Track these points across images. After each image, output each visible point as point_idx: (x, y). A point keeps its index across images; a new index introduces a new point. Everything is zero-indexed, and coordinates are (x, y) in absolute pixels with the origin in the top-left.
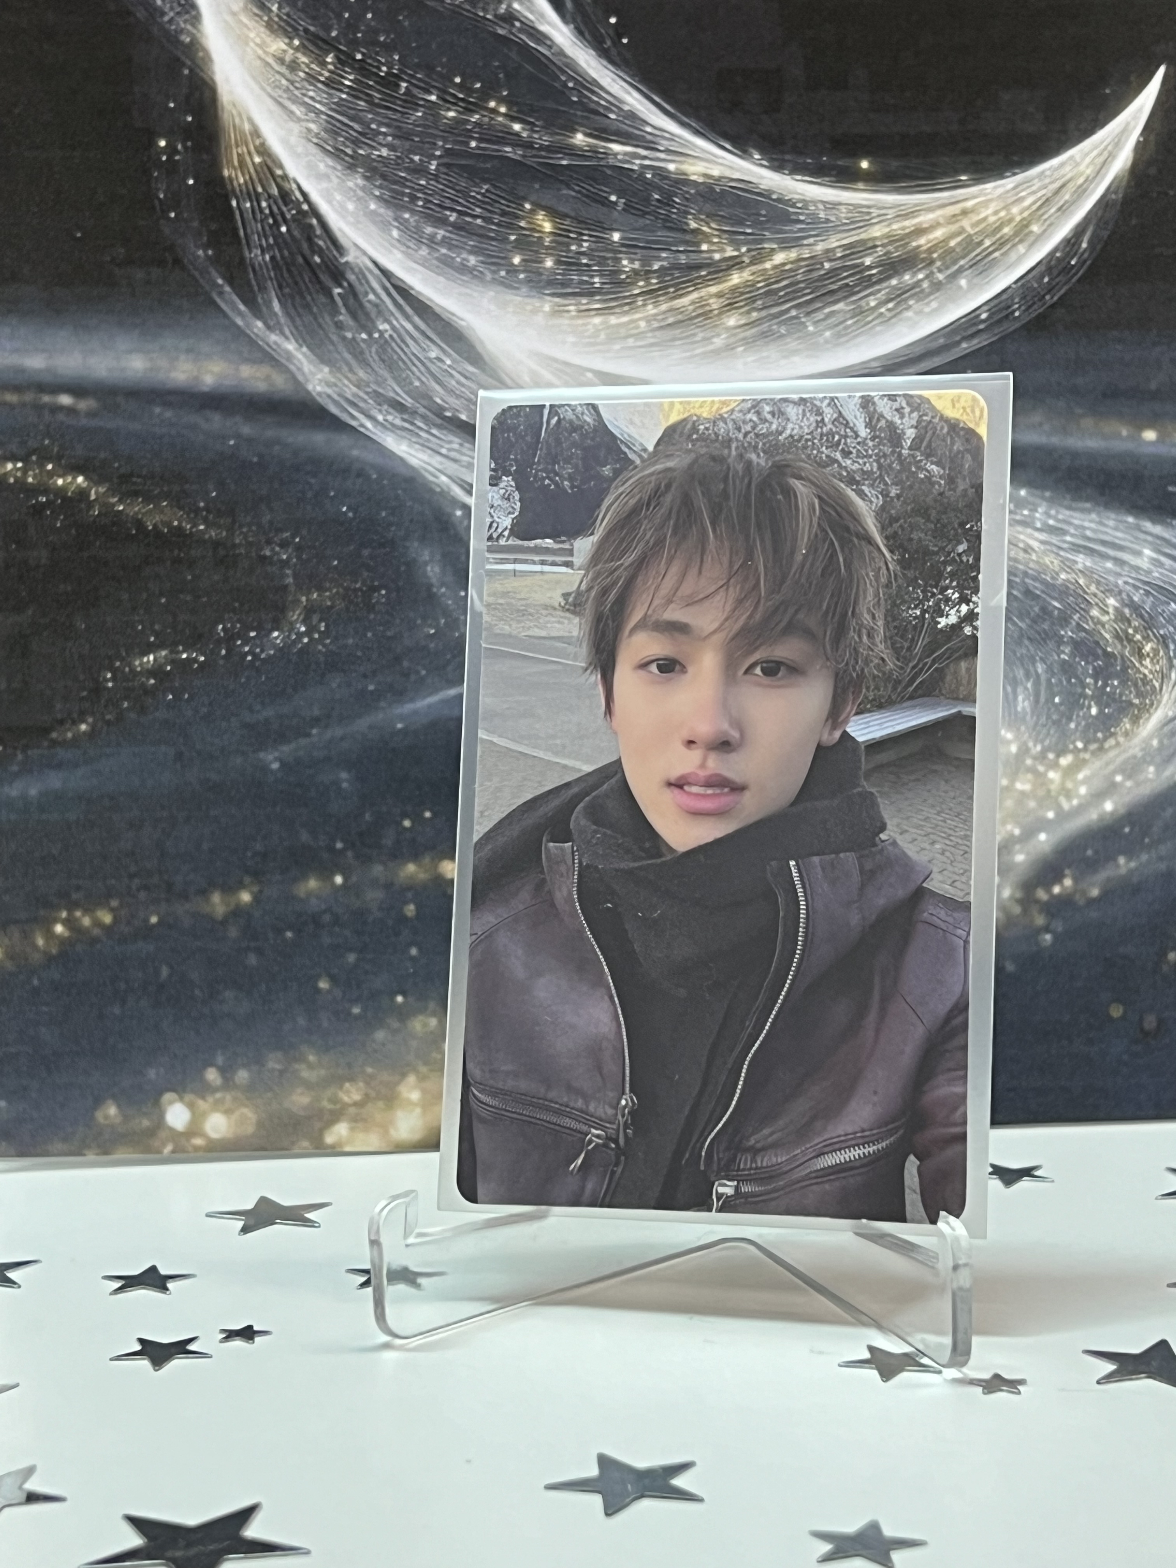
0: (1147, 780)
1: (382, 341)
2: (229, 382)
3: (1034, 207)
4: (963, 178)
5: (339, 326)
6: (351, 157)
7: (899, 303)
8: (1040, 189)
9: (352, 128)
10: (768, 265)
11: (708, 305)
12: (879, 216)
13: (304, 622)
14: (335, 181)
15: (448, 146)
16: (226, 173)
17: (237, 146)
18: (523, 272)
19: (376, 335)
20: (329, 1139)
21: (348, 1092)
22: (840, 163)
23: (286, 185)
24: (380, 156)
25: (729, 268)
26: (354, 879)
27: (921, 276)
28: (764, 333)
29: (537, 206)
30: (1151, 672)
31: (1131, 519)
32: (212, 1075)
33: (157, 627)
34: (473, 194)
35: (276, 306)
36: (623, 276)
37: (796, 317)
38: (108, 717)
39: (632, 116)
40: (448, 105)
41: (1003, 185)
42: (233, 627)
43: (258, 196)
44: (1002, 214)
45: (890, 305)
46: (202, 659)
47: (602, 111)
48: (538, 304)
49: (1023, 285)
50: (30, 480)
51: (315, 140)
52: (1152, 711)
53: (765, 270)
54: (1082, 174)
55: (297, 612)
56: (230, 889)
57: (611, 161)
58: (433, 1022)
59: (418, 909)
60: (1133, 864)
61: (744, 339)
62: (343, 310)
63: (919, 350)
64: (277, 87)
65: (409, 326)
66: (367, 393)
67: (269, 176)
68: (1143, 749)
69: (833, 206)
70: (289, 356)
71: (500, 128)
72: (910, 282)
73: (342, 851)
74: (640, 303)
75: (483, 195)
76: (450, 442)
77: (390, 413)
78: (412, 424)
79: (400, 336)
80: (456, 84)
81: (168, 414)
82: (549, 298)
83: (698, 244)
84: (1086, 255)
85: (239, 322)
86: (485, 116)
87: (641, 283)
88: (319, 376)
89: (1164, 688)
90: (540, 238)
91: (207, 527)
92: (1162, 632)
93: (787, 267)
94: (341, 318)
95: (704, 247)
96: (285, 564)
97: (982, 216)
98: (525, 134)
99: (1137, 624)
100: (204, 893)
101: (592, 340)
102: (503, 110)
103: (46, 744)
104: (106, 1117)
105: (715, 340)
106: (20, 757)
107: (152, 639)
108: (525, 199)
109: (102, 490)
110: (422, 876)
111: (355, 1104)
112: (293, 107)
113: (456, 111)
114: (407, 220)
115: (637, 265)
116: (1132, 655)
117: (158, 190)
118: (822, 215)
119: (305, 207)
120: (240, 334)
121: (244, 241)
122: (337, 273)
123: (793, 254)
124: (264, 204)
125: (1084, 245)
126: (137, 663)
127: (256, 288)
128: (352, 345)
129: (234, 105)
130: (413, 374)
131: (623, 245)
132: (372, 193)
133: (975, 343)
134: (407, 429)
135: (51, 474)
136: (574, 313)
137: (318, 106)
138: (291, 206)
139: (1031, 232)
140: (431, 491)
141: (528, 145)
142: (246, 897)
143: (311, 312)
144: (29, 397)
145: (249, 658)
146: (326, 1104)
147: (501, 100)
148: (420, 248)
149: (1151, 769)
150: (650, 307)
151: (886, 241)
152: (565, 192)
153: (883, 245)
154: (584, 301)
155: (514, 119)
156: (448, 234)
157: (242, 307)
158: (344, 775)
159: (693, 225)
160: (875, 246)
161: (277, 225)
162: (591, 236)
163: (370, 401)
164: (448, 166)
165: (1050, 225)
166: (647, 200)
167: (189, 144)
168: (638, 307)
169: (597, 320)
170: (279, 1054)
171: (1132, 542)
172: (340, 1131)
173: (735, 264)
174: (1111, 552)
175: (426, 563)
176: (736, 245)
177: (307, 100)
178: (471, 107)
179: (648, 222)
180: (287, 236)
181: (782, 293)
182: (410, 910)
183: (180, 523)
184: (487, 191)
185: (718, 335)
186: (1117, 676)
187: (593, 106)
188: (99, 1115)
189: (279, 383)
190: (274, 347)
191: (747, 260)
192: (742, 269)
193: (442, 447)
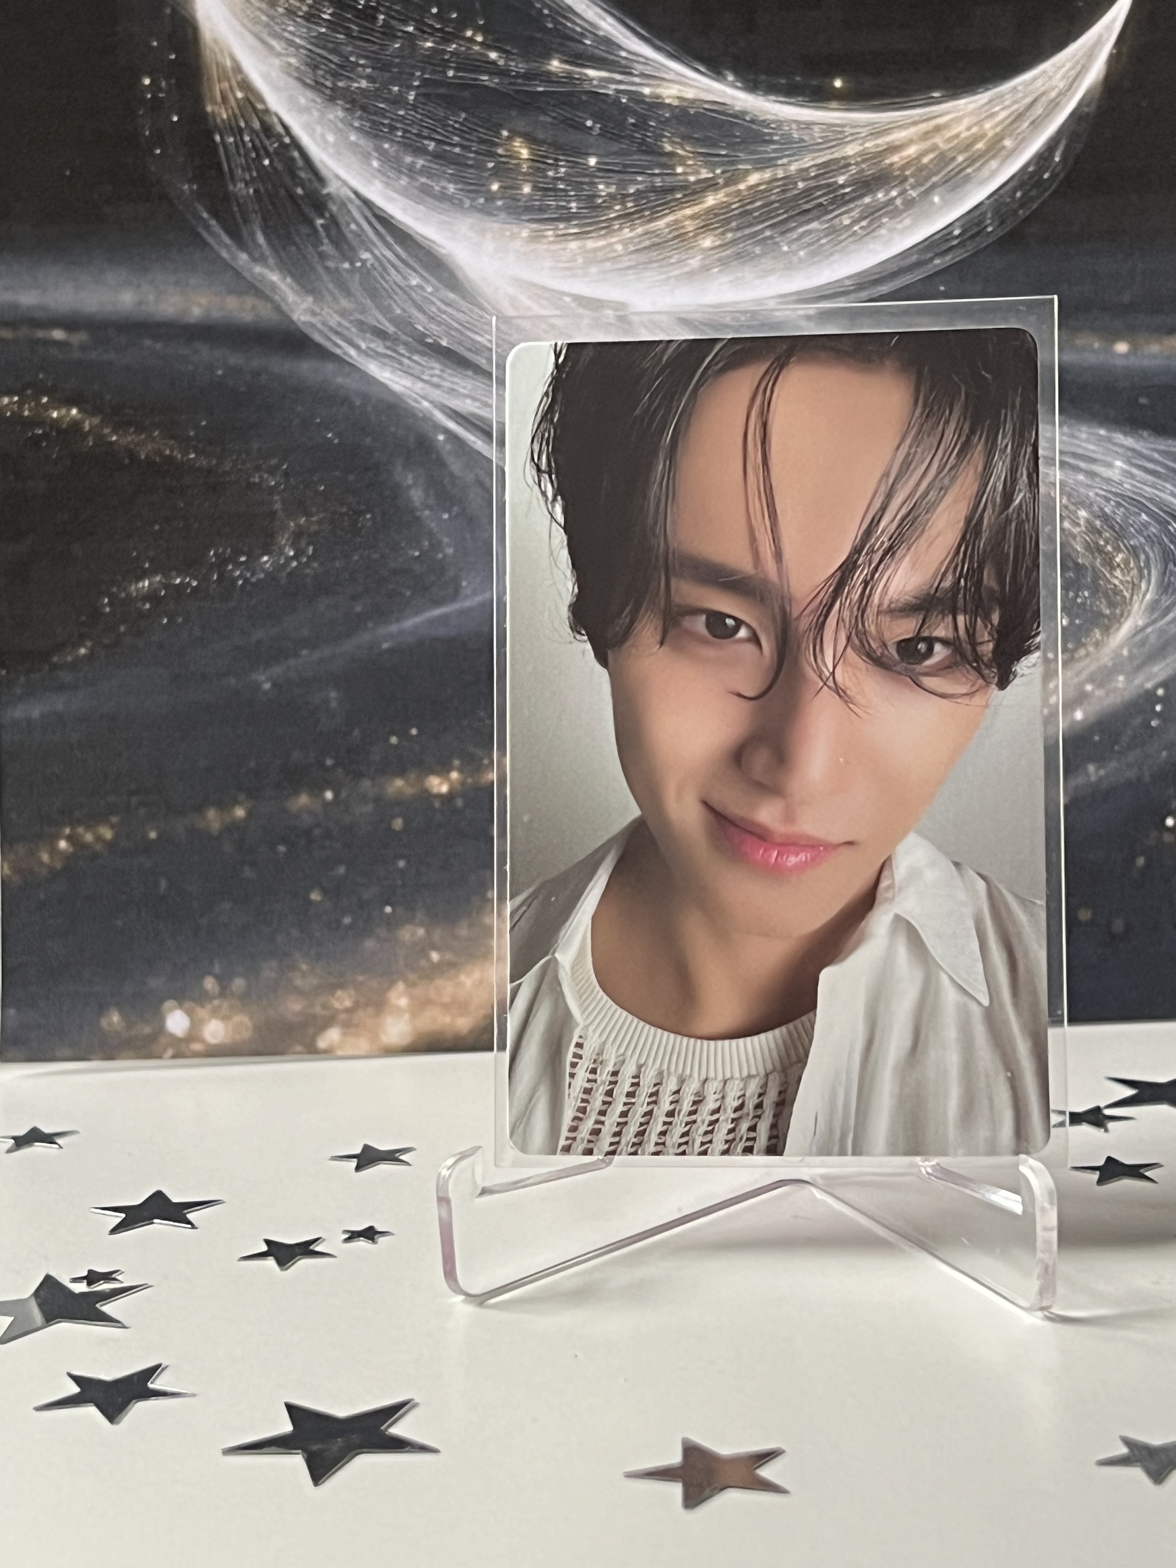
0: (1116, 689)
1: (364, 271)
2: (216, 314)
3: (1008, 122)
4: (936, 94)
5: (322, 256)
6: (331, 89)
7: (872, 220)
8: (1015, 102)
9: (331, 61)
10: (742, 186)
11: (683, 227)
12: (852, 134)
13: (293, 546)
14: (316, 114)
15: (427, 76)
16: (209, 109)
17: (219, 82)
18: (501, 198)
19: (359, 264)
20: (322, 1044)
21: (338, 1000)
22: (815, 82)
23: (266, 118)
24: (357, 88)
25: (704, 190)
26: (344, 795)
27: (894, 193)
28: (738, 254)
29: (514, 134)
30: (1121, 582)
31: (1102, 432)
32: (210, 984)
33: (151, 554)
34: (451, 123)
35: (261, 239)
36: (600, 201)
37: (771, 237)
38: (106, 641)
39: (608, 42)
40: (426, 36)
41: (975, 101)
42: (224, 552)
43: (240, 131)
44: (975, 130)
45: (864, 223)
46: (195, 584)
47: (578, 38)
48: (516, 229)
49: (996, 200)
50: (26, 413)
51: (296, 75)
52: (1122, 620)
53: (739, 190)
54: (1056, 87)
55: (286, 536)
56: (224, 805)
57: (586, 87)
58: (421, 932)
59: (406, 822)
60: (1102, 772)
61: (719, 260)
62: (326, 241)
63: (894, 267)
64: (256, 23)
65: (389, 254)
66: (351, 322)
67: (250, 110)
68: (1112, 659)
69: (808, 126)
70: (273, 286)
71: (476, 57)
72: (882, 200)
73: (334, 767)
74: (616, 227)
75: (461, 124)
76: (432, 368)
77: (372, 341)
78: (395, 351)
79: (382, 265)
80: (432, 14)
81: (158, 346)
82: (528, 224)
83: (673, 167)
84: (1058, 170)
85: (224, 254)
86: (461, 46)
87: (618, 207)
88: (304, 306)
89: (1135, 597)
90: (518, 164)
91: (197, 455)
92: (1132, 543)
93: (762, 187)
94: (324, 248)
95: (679, 170)
96: (272, 490)
97: (954, 132)
98: (501, 62)
99: (1108, 535)
100: (200, 809)
101: (567, 265)
102: (479, 39)
103: (47, 667)
104: (111, 1024)
105: (691, 261)
106: (22, 679)
107: (147, 565)
108: (501, 126)
109: (96, 421)
110: (409, 791)
111: (347, 1010)
112: (274, 43)
113: (434, 42)
114: (386, 150)
115: (613, 189)
116: (1103, 565)
117: (143, 127)
118: (796, 136)
119: (287, 140)
120: (227, 266)
121: (228, 176)
122: (319, 203)
123: (767, 175)
124: (247, 138)
125: (1057, 159)
126: (133, 588)
127: (240, 220)
128: (335, 274)
129: (216, 41)
130: (395, 301)
131: (600, 170)
132: (351, 125)
133: (948, 260)
134: (390, 356)
135: (46, 407)
136: (551, 239)
137: (298, 40)
138: (274, 139)
139: (1004, 147)
140: (414, 416)
141: (502, 73)
142: (240, 813)
143: (295, 244)
144: (23, 332)
145: (240, 582)
146: (318, 1010)
147: (477, 29)
148: (399, 178)
149: (1121, 678)
150: (627, 230)
151: (859, 159)
152: (542, 118)
153: (857, 164)
154: (561, 226)
155: (491, 48)
156: (427, 164)
157: (226, 240)
158: (333, 694)
159: (668, 148)
160: (849, 165)
161: (259, 158)
162: (567, 161)
163: (354, 330)
164: (427, 96)
165: (1024, 139)
166: (622, 124)
167: (173, 81)
168: (615, 231)
169: (574, 245)
170: (274, 964)
171: (1103, 454)
172: (332, 1036)
173: (710, 185)
174: (1082, 465)
175: (409, 487)
176: (712, 166)
177: (286, 34)
178: (447, 37)
179: (625, 147)
180: (269, 169)
181: (756, 214)
182: (398, 824)
183: (172, 451)
184: (465, 119)
185: (693, 258)
186: (1088, 588)
187: (568, 32)
188: (104, 1022)
189: (265, 313)
190: (260, 278)
191: (721, 181)
192: (715, 190)
193: (423, 373)
